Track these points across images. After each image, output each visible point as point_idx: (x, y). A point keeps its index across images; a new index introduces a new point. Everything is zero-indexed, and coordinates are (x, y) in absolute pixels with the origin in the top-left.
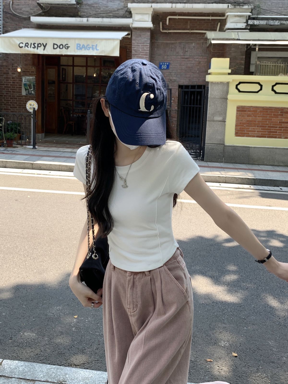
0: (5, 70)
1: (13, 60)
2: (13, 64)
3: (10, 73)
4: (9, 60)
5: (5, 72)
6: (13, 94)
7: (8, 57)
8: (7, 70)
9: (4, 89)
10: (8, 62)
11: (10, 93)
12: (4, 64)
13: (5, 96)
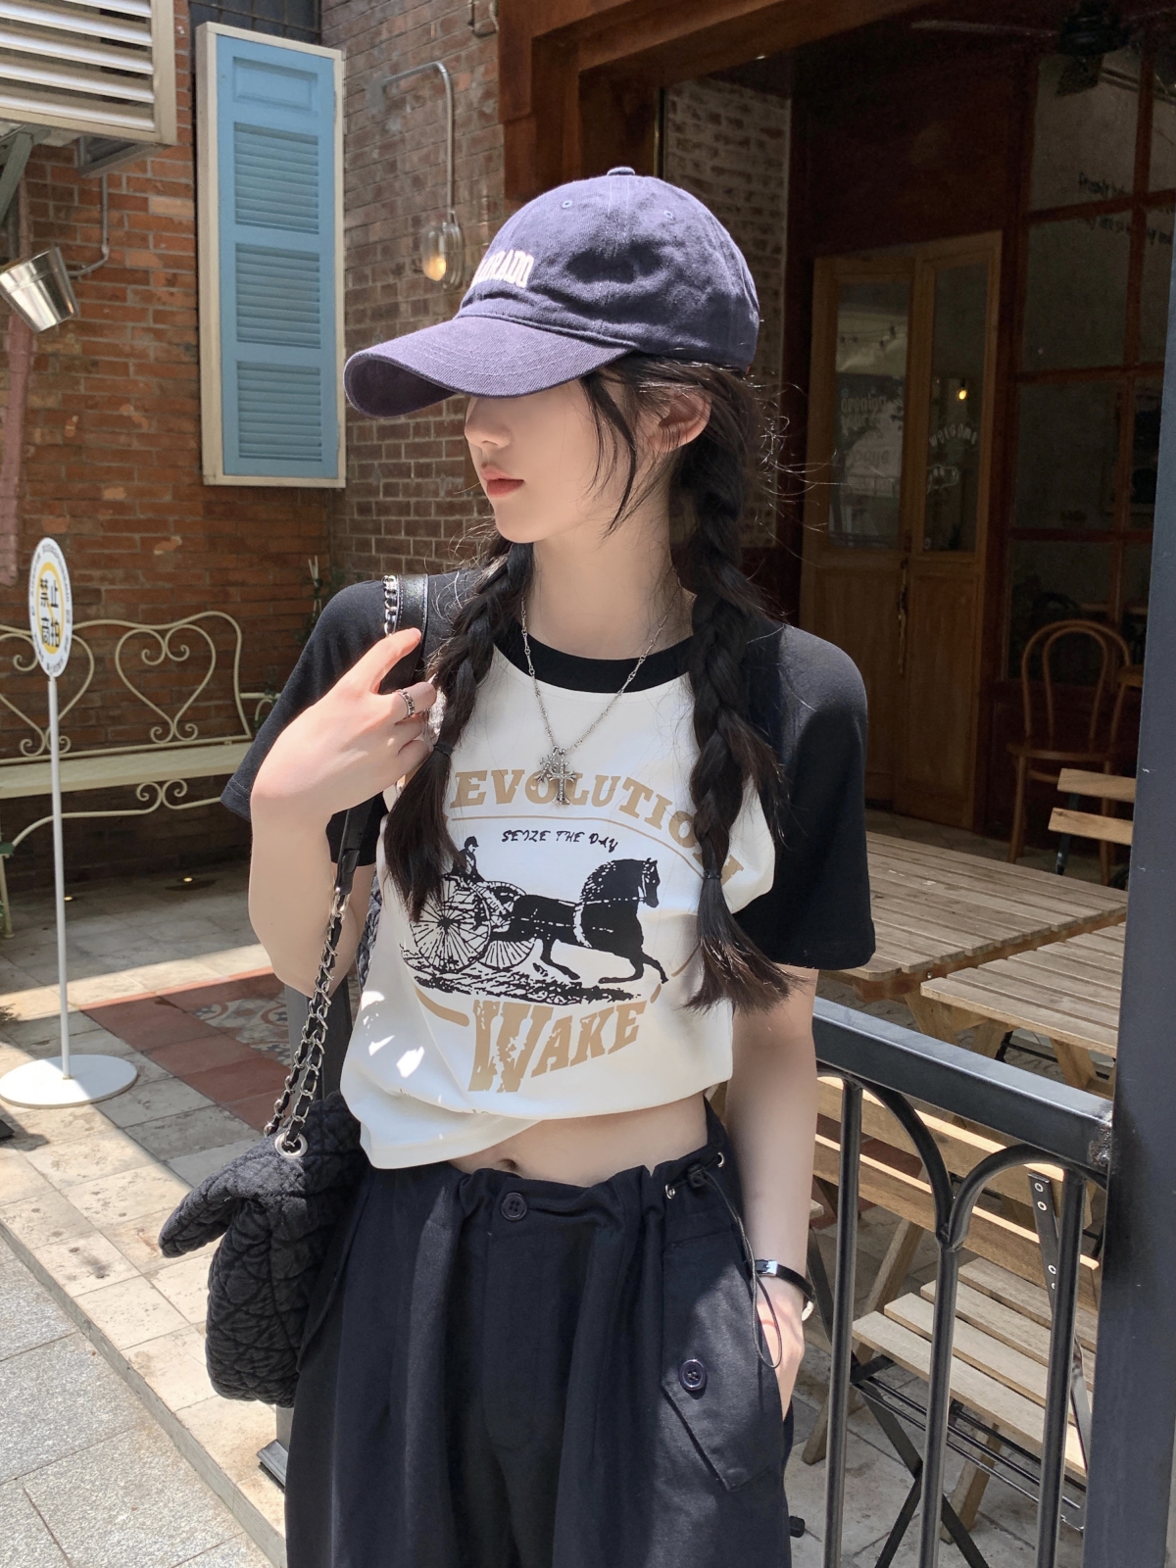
0: (379, 284)
1: (418, 182)
2: (417, 222)
3: (403, 307)
4: (397, 185)
5: (382, 301)
6: (418, 490)
7: (392, 166)
8: (391, 280)
9: (375, 452)
10: (391, 208)
11: (407, 481)
12: (377, 232)
13: (384, 509)
